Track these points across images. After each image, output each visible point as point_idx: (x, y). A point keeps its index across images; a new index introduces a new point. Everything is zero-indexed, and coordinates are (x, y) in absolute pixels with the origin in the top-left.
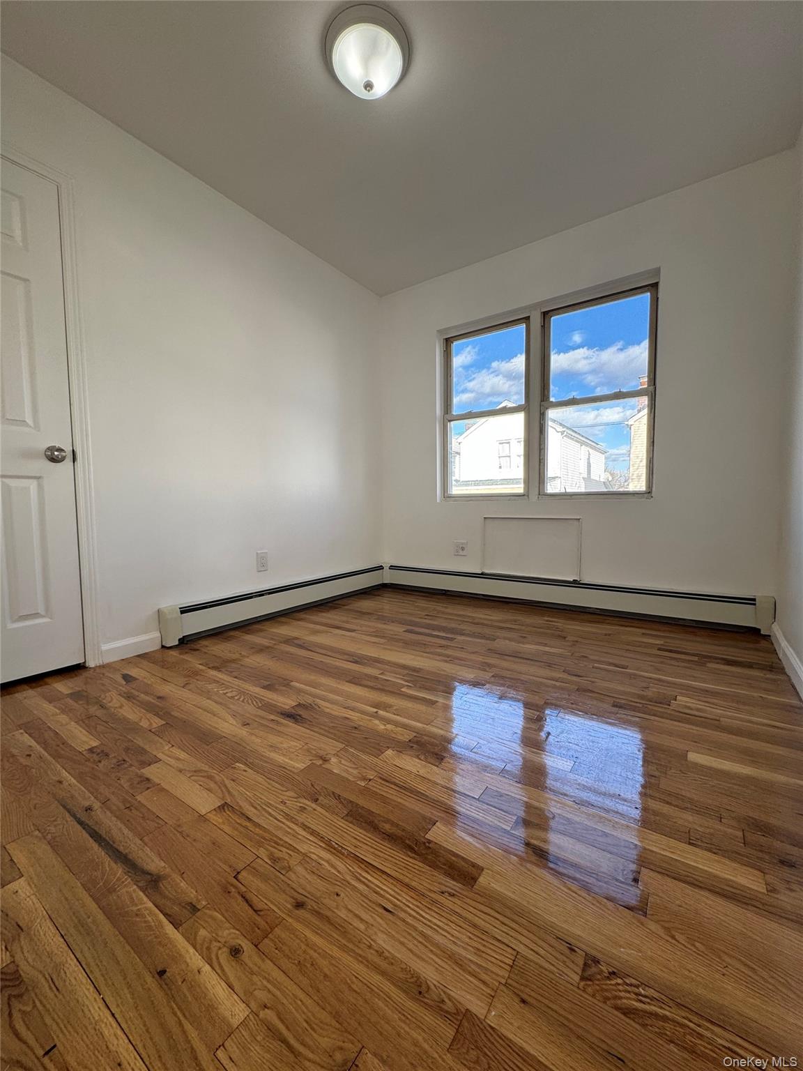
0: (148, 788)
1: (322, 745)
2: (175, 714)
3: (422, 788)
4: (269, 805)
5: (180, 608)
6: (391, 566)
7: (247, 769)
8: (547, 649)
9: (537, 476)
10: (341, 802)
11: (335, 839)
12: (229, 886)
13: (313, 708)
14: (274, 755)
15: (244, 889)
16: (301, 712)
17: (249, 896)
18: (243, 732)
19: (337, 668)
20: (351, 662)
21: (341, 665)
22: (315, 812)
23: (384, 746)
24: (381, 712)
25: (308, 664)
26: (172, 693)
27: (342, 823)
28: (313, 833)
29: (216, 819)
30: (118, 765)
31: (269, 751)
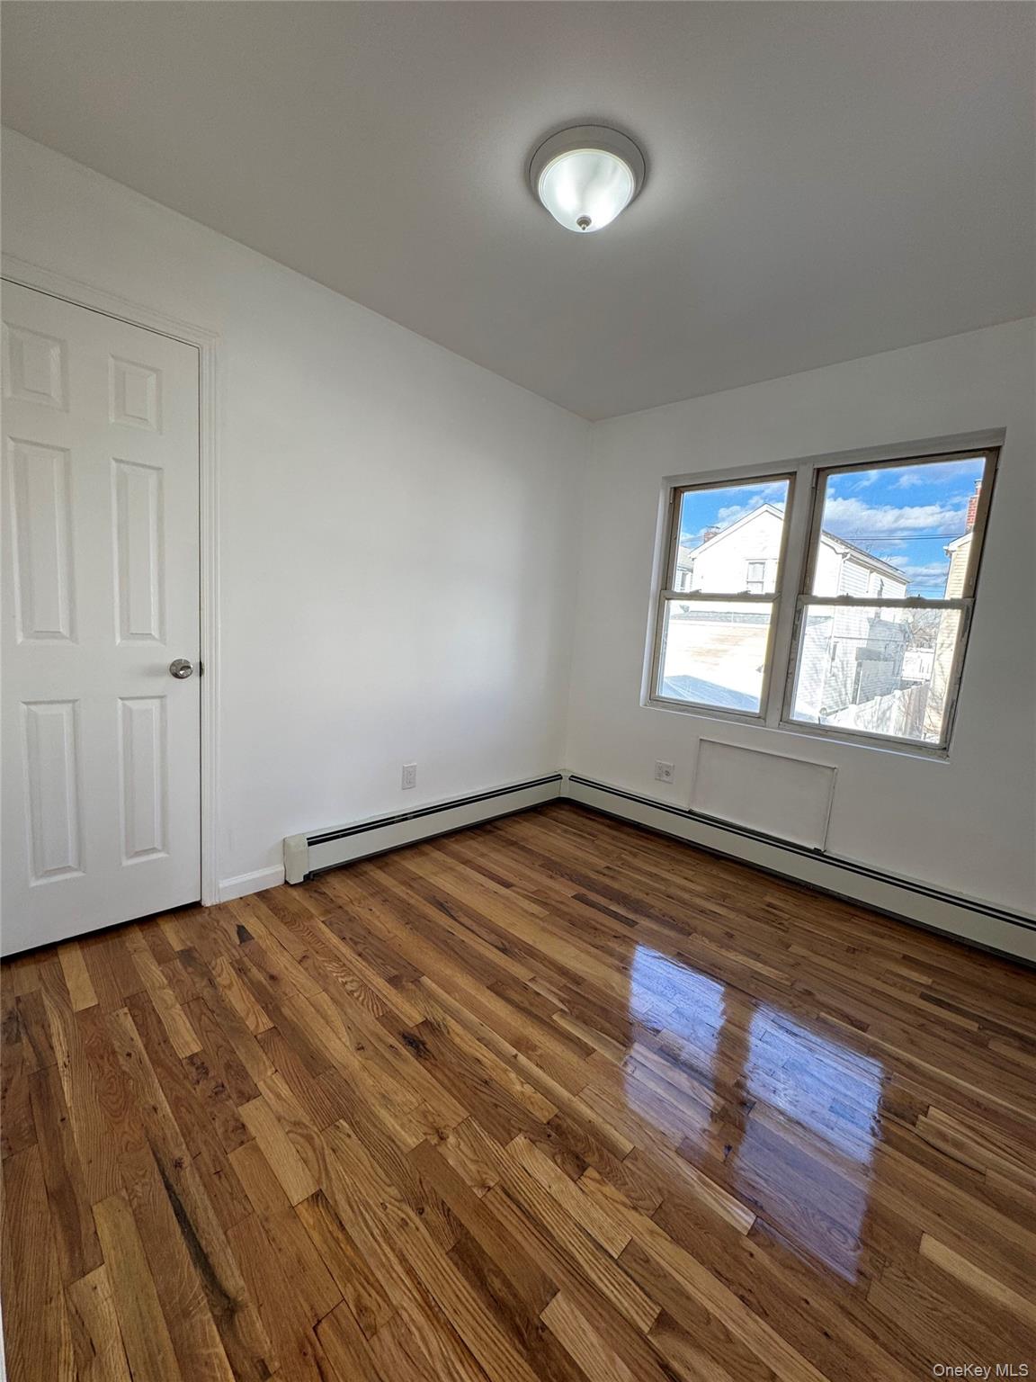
0: (242, 1143)
1: (443, 1109)
2: (286, 1011)
3: (549, 1219)
4: (367, 1206)
5: (308, 839)
6: (572, 776)
7: (351, 1133)
8: (758, 967)
9: (781, 695)
10: (449, 1223)
11: (435, 1292)
12: (306, 1342)
13: (441, 1032)
14: (383, 1114)
15: (321, 1353)
16: (427, 1038)
17: (325, 1365)
18: (354, 1061)
19: (480, 957)
20: (496, 947)
21: (487, 954)
22: (418, 1233)
23: (516, 1125)
24: (522, 1058)
25: (445, 943)
26: (286, 972)
27: (445, 1263)
28: (410, 1271)
29: (307, 1216)
30: (216, 1093)
31: (380, 1105)
